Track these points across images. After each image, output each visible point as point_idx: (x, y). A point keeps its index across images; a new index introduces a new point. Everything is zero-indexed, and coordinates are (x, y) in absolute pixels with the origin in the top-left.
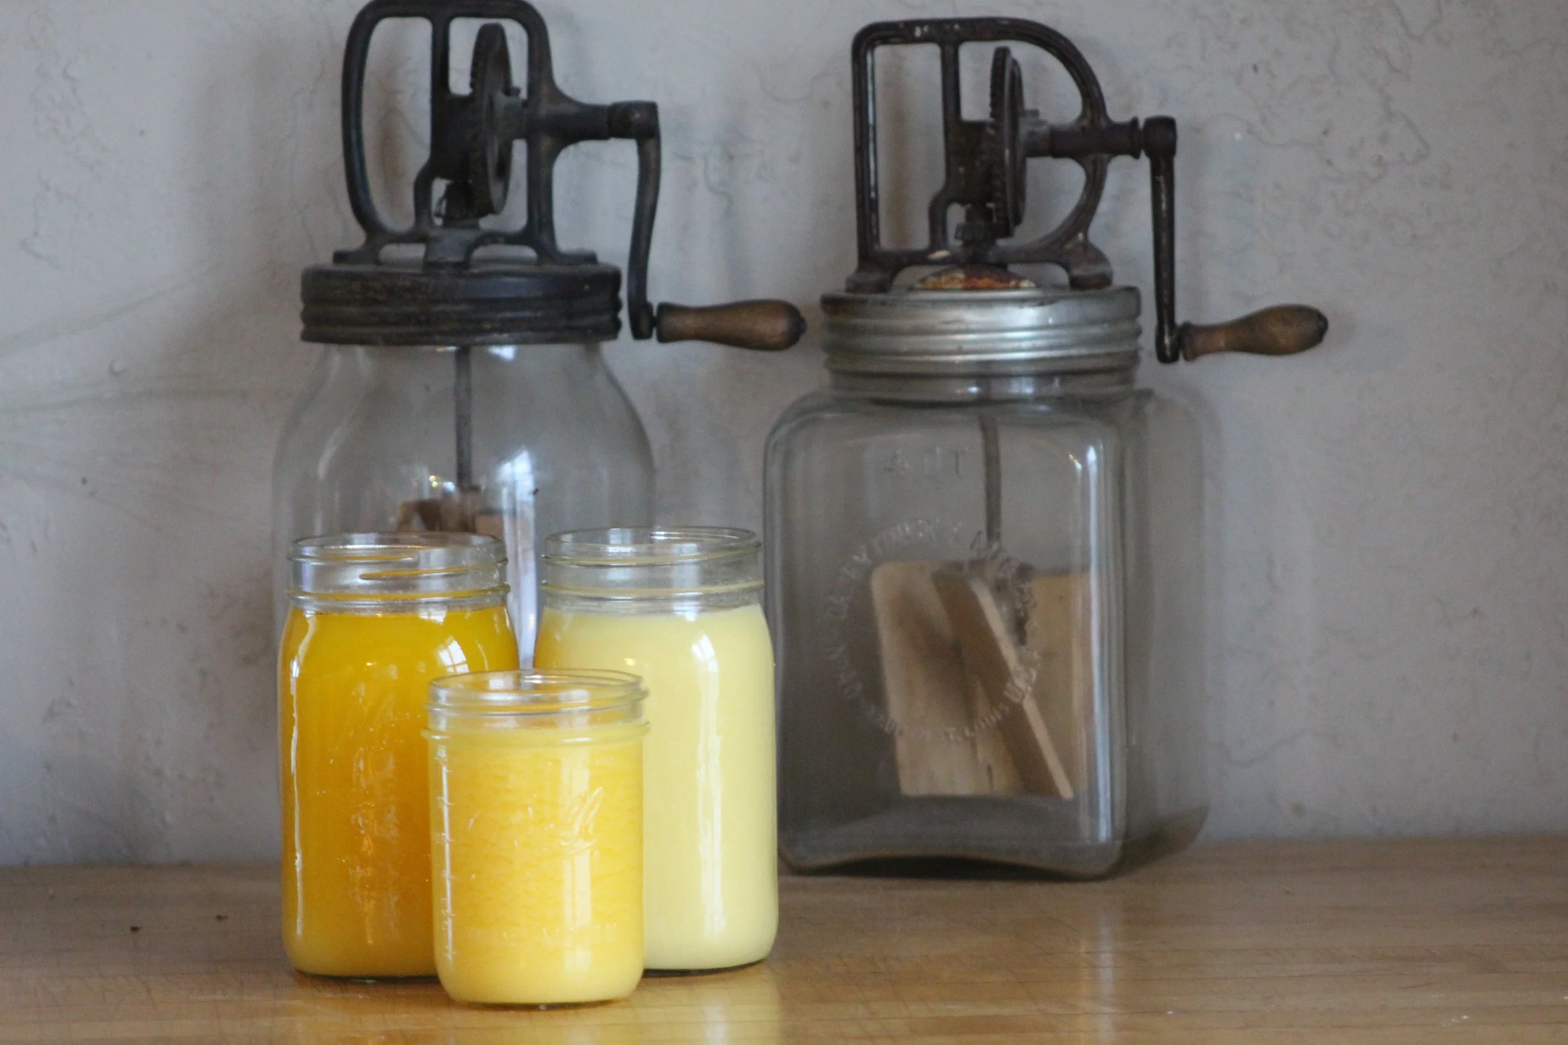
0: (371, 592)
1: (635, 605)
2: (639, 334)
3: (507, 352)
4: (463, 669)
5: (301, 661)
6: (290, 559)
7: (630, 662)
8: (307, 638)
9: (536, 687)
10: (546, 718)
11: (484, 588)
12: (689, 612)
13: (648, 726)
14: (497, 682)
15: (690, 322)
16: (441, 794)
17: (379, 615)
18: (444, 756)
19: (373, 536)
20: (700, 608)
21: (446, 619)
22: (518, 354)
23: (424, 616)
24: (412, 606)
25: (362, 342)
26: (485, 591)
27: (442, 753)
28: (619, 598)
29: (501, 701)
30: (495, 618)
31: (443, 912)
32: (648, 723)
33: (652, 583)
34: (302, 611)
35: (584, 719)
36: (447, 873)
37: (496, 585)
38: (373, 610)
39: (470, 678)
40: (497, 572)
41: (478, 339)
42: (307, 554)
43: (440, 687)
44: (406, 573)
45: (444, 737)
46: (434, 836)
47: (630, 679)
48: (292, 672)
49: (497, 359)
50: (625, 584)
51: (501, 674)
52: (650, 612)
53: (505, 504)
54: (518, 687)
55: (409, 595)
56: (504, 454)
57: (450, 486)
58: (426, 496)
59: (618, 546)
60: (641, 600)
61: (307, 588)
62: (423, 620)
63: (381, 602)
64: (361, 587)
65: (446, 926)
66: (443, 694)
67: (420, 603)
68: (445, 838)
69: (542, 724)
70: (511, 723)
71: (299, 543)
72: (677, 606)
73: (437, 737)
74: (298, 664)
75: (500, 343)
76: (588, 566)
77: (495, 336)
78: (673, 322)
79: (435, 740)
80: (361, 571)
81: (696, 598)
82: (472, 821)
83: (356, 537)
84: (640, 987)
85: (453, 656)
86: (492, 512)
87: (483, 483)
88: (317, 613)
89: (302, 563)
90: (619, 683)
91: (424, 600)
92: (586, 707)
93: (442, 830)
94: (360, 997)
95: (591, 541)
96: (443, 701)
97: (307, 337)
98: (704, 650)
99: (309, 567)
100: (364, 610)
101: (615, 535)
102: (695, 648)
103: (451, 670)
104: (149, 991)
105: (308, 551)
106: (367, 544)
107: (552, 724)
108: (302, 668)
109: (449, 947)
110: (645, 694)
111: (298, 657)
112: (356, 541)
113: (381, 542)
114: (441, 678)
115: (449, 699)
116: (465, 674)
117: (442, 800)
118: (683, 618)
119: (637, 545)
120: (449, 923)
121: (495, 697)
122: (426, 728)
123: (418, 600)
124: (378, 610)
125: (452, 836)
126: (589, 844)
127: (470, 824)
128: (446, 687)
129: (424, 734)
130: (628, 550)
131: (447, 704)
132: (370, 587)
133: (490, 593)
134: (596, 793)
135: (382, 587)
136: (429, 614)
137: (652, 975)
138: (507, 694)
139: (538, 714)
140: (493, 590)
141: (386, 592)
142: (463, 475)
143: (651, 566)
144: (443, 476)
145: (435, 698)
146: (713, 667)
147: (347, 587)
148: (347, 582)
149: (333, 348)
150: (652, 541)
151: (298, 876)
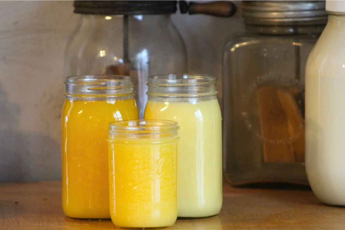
0: (91, 94)
1: (176, 99)
2: (183, 12)
3: (140, 17)
4: (121, 119)
5: (68, 116)
6: (65, 83)
7: (175, 118)
8: (71, 109)
9: (144, 125)
10: (146, 135)
11: (128, 93)
12: (194, 101)
13: (179, 138)
14: (131, 124)
15: (199, 8)
16: (112, 160)
17: (94, 102)
18: (113, 147)
19: (92, 76)
20: (197, 100)
21: (115, 103)
22: (143, 18)
23: (108, 102)
24: (104, 99)
25: (93, 13)
26: (128, 94)
27: (113, 146)
28: (171, 97)
29: (131, 130)
30: (132, 103)
31: (113, 198)
32: (179, 137)
33: (181, 92)
34: (69, 100)
35: (158, 136)
36: (114, 185)
37: (132, 92)
38: (92, 100)
39: (123, 122)
40: (132, 88)
41: (130, 13)
42: (71, 82)
43: (112, 125)
44: (103, 88)
45: (113, 141)
46: (110, 173)
47: (174, 123)
48: (66, 120)
49: (136, 20)
50: (172, 92)
51: (132, 121)
52: (181, 102)
53: (139, 67)
54: (138, 125)
55: (104, 95)
56: (139, 51)
57: (121, 61)
58: (114, 64)
59: (171, 80)
60: (178, 97)
61: (71, 93)
62: (108, 103)
63: (94, 97)
64: (88, 93)
65: (114, 202)
66: (113, 127)
67: (107, 98)
68: (113, 173)
69: (144, 137)
70: (135, 137)
71: (69, 78)
72: (190, 100)
73: (111, 141)
74: (68, 117)
75: (138, 14)
76: (161, 86)
77: (135, 12)
78: (193, 8)
79: (110, 142)
80: (88, 87)
81: (196, 97)
82: (122, 168)
83: (87, 76)
84: (176, 222)
85: (118, 115)
86: (134, 69)
87: (131, 59)
88: (74, 101)
89: (68, 84)
90: (170, 124)
91: (108, 97)
92: (159, 132)
93: (113, 171)
94: (86, 225)
95: (163, 78)
96: (113, 130)
97: (76, 12)
98: (199, 114)
99: (72, 86)
100: (89, 100)
101: (171, 76)
102: (196, 113)
103: (117, 120)
104: (18, 223)
105: (71, 81)
106: (91, 78)
107: (147, 137)
108: (68, 118)
109: (115, 209)
110: (178, 128)
111: (68, 115)
112: (87, 78)
113: (94, 78)
114: (113, 122)
115: (115, 129)
116: (121, 121)
117: (112, 162)
118: (192, 103)
119: (177, 80)
120: (115, 201)
121: (130, 128)
122: (108, 138)
123: (106, 97)
124: (93, 100)
125: (115, 173)
126: (160, 176)
127: (121, 169)
128: (114, 125)
129: (107, 140)
130: (175, 81)
131: (114, 131)
132: (91, 93)
133: (129, 95)
134: (161, 160)
135: (94, 93)
136: (110, 102)
137: (180, 219)
138: (133, 127)
139: (143, 134)
140: (130, 94)
141: (96, 94)
142: (126, 57)
143: (182, 87)
144: (119, 57)
145: (110, 128)
146: (201, 119)
147: (83, 93)
148: (83, 91)
149: (84, 15)
150: (183, 79)
151: (67, 186)
